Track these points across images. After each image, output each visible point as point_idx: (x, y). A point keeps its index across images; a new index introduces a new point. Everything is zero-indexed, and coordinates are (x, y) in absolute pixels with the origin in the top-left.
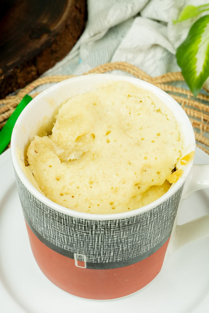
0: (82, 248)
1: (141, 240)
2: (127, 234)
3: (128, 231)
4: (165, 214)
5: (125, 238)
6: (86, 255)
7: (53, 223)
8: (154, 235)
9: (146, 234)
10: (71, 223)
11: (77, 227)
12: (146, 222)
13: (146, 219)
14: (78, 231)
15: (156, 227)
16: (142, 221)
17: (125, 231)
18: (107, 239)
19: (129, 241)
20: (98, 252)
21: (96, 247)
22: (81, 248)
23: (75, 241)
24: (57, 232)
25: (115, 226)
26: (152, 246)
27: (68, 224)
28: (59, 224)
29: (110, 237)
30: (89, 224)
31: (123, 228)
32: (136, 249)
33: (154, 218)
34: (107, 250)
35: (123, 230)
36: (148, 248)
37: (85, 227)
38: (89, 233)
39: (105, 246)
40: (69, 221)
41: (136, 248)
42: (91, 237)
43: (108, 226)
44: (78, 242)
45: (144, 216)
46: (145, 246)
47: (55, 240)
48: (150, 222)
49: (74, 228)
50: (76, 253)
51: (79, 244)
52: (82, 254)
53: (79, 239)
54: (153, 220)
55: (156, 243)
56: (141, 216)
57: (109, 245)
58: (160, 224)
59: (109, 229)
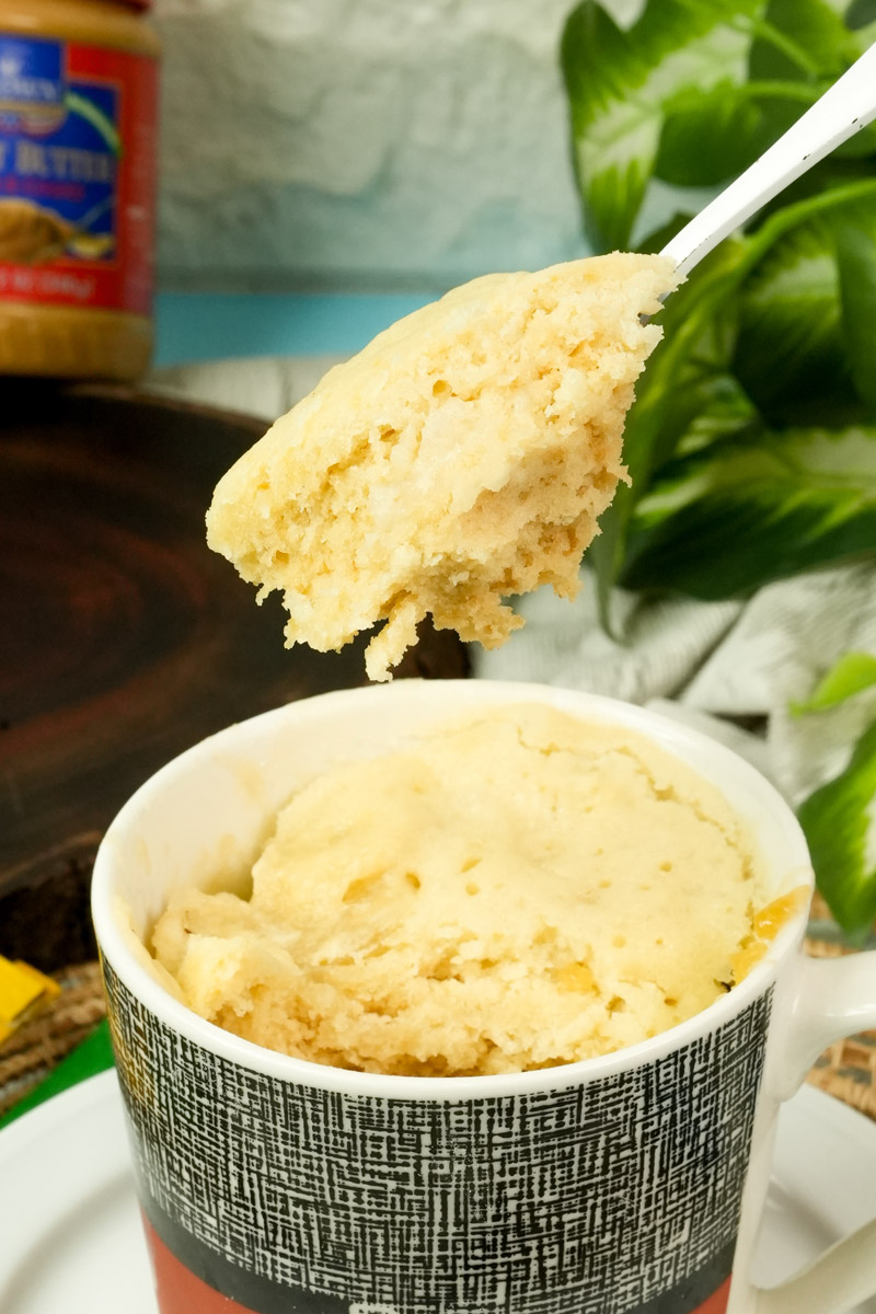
0: (380, 1265)
1: (613, 1231)
2: (558, 1183)
3: (559, 1167)
4: (705, 1117)
5: (549, 1205)
6: (398, 1306)
7: (264, 1158)
8: (664, 1216)
9: (632, 1197)
10: (337, 1129)
11: (359, 1150)
12: (628, 1131)
13: (630, 1111)
14: (364, 1172)
15: (671, 1171)
16: (614, 1118)
17: (548, 1162)
18: (477, 1207)
19: (568, 1227)
20: (443, 1282)
21: (436, 1252)
22: (378, 1270)
23: (353, 1229)
24: (282, 1201)
25: (509, 1135)
26: (657, 1278)
27: (323, 1144)
28: (290, 1148)
29: (489, 1197)
30: (405, 1127)
31: (540, 1145)
32: (594, 1279)
33: (659, 1114)
34: (480, 1271)
35: (542, 1157)
36: (642, 1283)
37: (390, 1140)
38: (405, 1177)
39: (473, 1248)
40: (326, 1123)
41: (595, 1269)
42: (414, 1197)
43: (481, 1132)
44: (363, 1235)
45: (620, 1093)
46: (631, 1267)
47: (274, 1252)
48: (645, 1136)
49: (349, 1159)
50: (359, 1300)
51: (368, 1247)
52: (381, 1301)
53: (367, 1216)
54: (655, 1126)
55: (676, 1272)
56: (607, 1088)
57: (489, 1238)
58: (685, 1162)
59: (486, 1149)
